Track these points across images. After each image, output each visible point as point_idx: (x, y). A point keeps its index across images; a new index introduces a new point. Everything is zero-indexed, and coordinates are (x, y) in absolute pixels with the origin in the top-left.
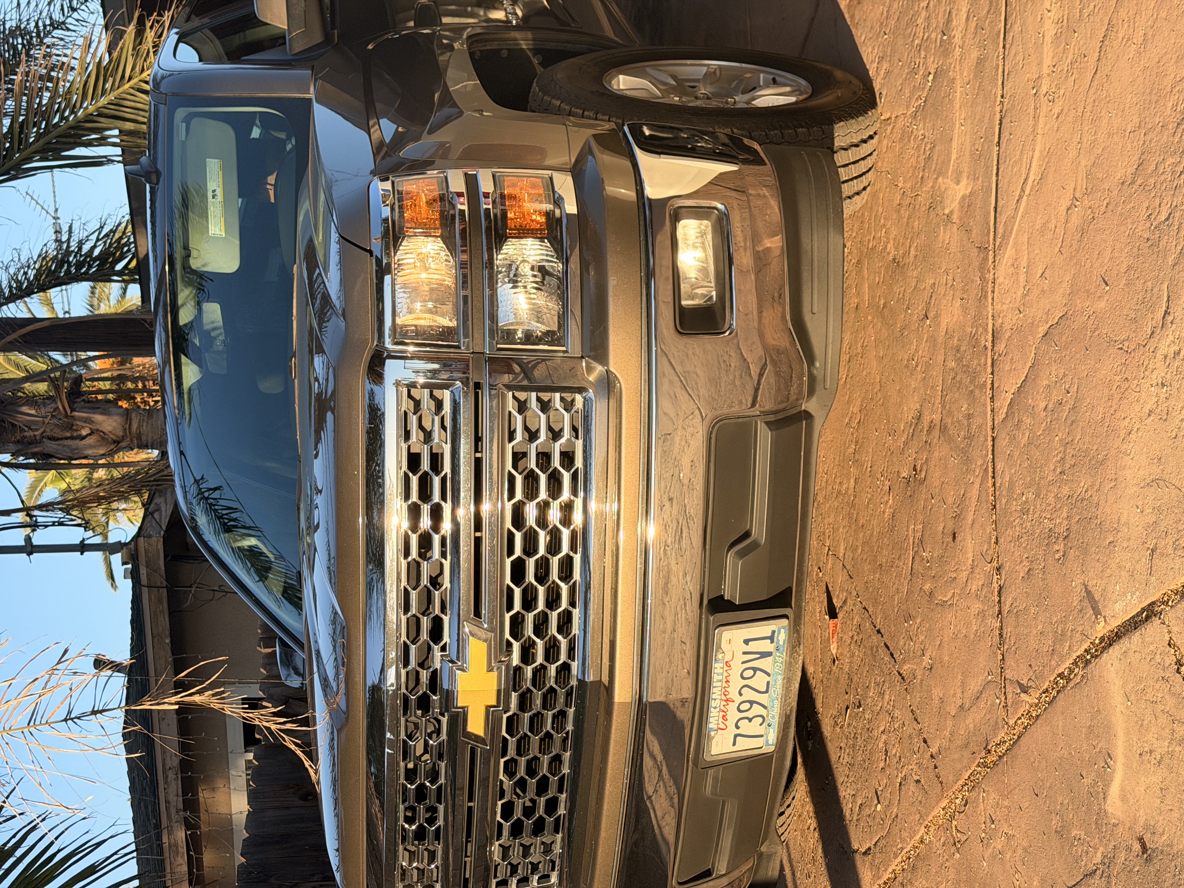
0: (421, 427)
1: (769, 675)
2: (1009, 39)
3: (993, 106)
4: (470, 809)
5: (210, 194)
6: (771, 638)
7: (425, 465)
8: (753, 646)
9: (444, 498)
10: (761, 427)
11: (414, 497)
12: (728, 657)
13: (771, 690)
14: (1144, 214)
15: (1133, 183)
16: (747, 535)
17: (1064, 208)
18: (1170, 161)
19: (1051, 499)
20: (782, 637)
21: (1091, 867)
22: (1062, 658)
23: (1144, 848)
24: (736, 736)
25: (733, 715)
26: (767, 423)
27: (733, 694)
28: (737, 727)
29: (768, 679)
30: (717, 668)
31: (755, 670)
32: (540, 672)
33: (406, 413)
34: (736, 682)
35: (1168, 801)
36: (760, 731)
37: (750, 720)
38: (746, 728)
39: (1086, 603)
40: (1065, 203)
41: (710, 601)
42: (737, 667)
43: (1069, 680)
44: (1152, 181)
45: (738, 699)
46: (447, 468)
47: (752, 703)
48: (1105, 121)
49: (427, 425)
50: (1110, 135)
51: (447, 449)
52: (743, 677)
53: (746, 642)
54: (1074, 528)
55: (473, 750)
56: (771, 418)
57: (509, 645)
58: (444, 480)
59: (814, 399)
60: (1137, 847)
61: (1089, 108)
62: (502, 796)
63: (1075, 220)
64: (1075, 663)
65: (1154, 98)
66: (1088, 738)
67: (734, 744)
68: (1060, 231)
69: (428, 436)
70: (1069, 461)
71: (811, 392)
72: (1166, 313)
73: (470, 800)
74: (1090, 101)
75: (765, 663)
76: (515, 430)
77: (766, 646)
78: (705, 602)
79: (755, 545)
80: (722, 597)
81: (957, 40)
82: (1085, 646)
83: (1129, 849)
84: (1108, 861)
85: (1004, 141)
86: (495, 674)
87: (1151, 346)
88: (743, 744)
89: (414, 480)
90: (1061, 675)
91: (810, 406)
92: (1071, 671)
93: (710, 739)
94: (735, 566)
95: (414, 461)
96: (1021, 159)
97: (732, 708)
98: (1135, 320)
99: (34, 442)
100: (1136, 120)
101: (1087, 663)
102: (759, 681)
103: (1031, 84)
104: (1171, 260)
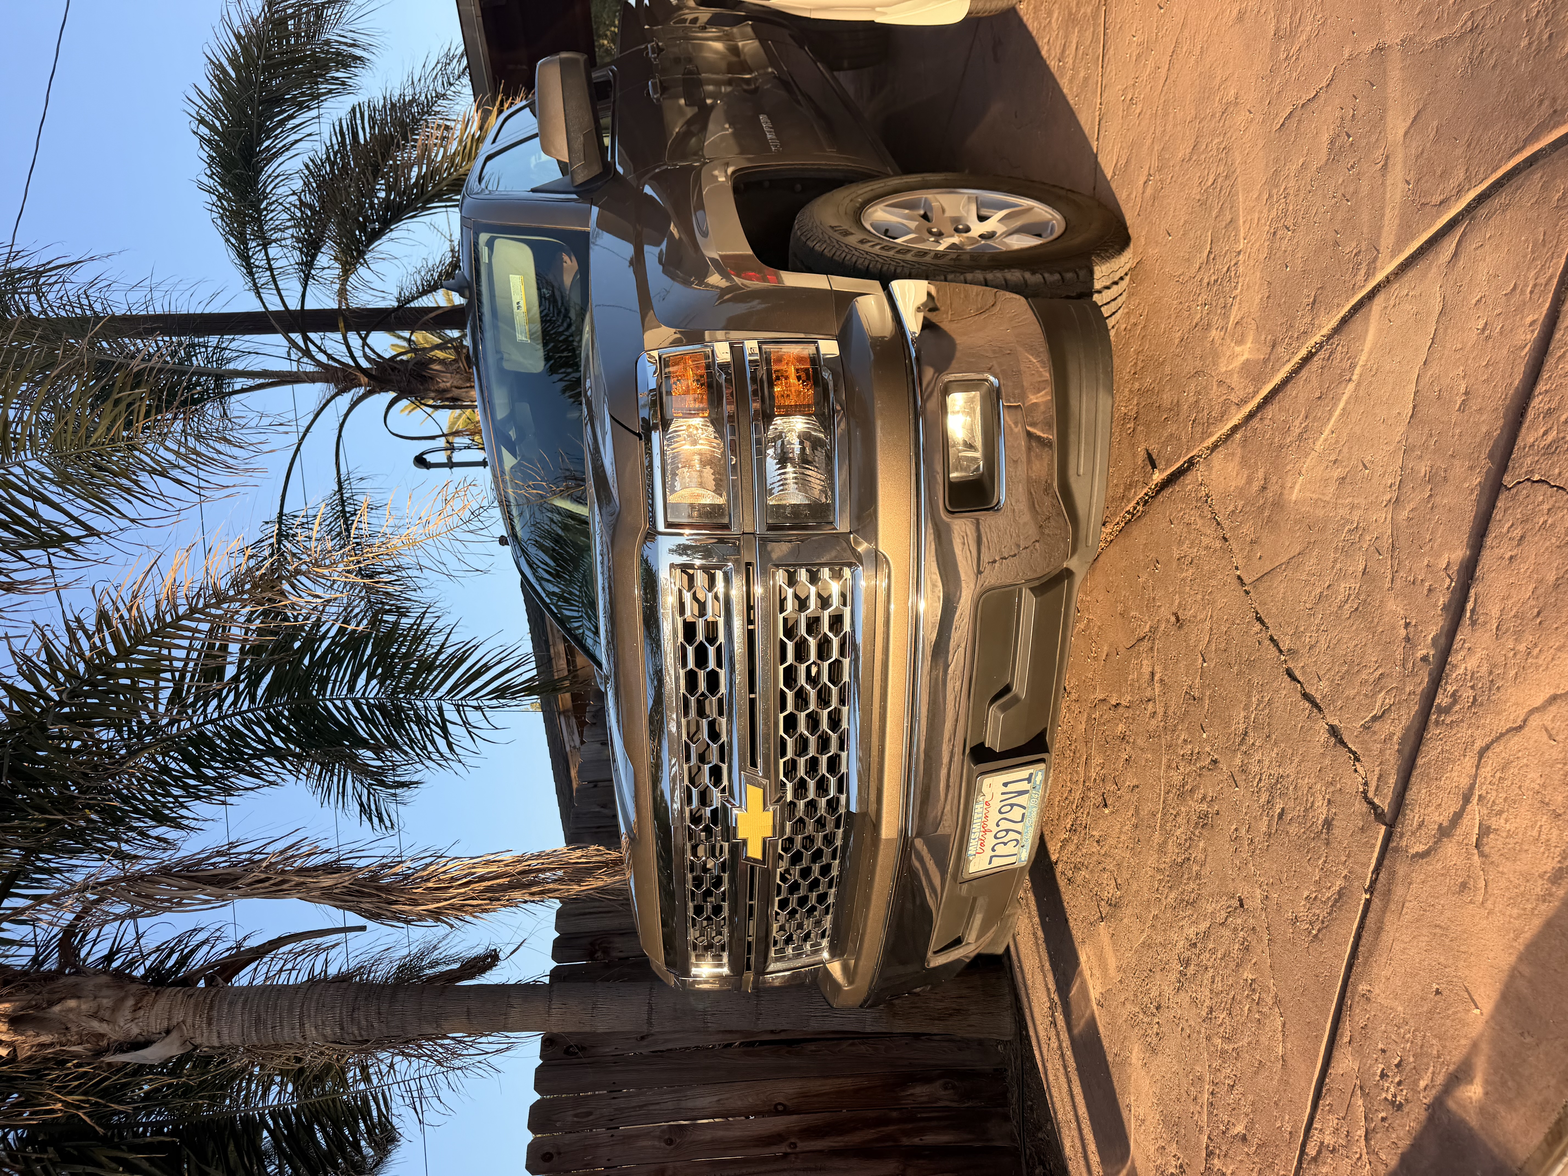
0: (695, 598)
1: (1024, 808)
2: (1106, 60)
3: (1094, 112)
4: (751, 906)
5: (515, 306)
6: (1029, 780)
7: (700, 637)
8: (1011, 788)
9: (719, 664)
10: (1026, 593)
11: (691, 664)
12: (988, 798)
13: (1026, 820)
14: (1196, 181)
15: (1190, 159)
16: (1007, 689)
17: (1141, 182)
18: (1216, 141)
19: (1126, 393)
20: (1039, 778)
21: (1142, 635)
22: (1129, 501)
23: (1178, 620)
24: (992, 857)
25: (990, 841)
26: (1032, 589)
27: (991, 825)
28: (993, 850)
29: (1023, 811)
30: (978, 809)
31: (1012, 805)
32: (812, 805)
33: (680, 591)
34: (994, 816)
35: (1195, 587)
36: (1015, 851)
37: (1005, 844)
38: (1000, 850)
39: (1147, 462)
40: (1143, 179)
41: (971, 749)
42: (996, 805)
43: (1133, 515)
44: (1203, 157)
45: (995, 829)
46: (721, 639)
47: (1007, 831)
48: (1172, 115)
49: (701, 596)
50: (1175, 126)
51: (721, 622)
52: (1000, 812)
53: (1005, 785)
54: (1141, 411)
55: (752, 868)
56: (1036, 583)
57: (783, 785)
58: (719, 650)
59: (1076, 557)
60: (1173, 619)
61: (1160, 107)
62: (779, 894)
63: (1149, 191)
64: (1138, 503)
65: (1207, 95)
66: (1143, 552)
67: (990, 863)
68: (1139, 200)
69: (702, 607)
70: (1140, 365)
71: (1074, 551)
72: (1210, 252)
73: (751, 899)
74: (1162, 101)
75: (1022, 800)
76: (785, 598)
77: (1025, 786)
78: (967, 751)
79: (1016, 699)
80: (983, 744)
81: (1070, 64)
82: (1145, 491)
83: (1168, 621)
84: (1154, 630)
85: (1101, 136)
86: (770, 814)
87: (1198, 278)
88: (997, 862)
89: (690, 650)
90: (1128, 512)
91: (1072, 564)
92: (1135, 508)
93: (969, 862)
94: (996, 718)
95: (690, 629)
96: (1113, 149)
97: (990, 837)
98: (1188, 260)
99: (445, 391)
100: (1193, 112)
101: (1146, 502)
102: (1016, 814)
103: (1121, 93)
104: (1214, 214)
